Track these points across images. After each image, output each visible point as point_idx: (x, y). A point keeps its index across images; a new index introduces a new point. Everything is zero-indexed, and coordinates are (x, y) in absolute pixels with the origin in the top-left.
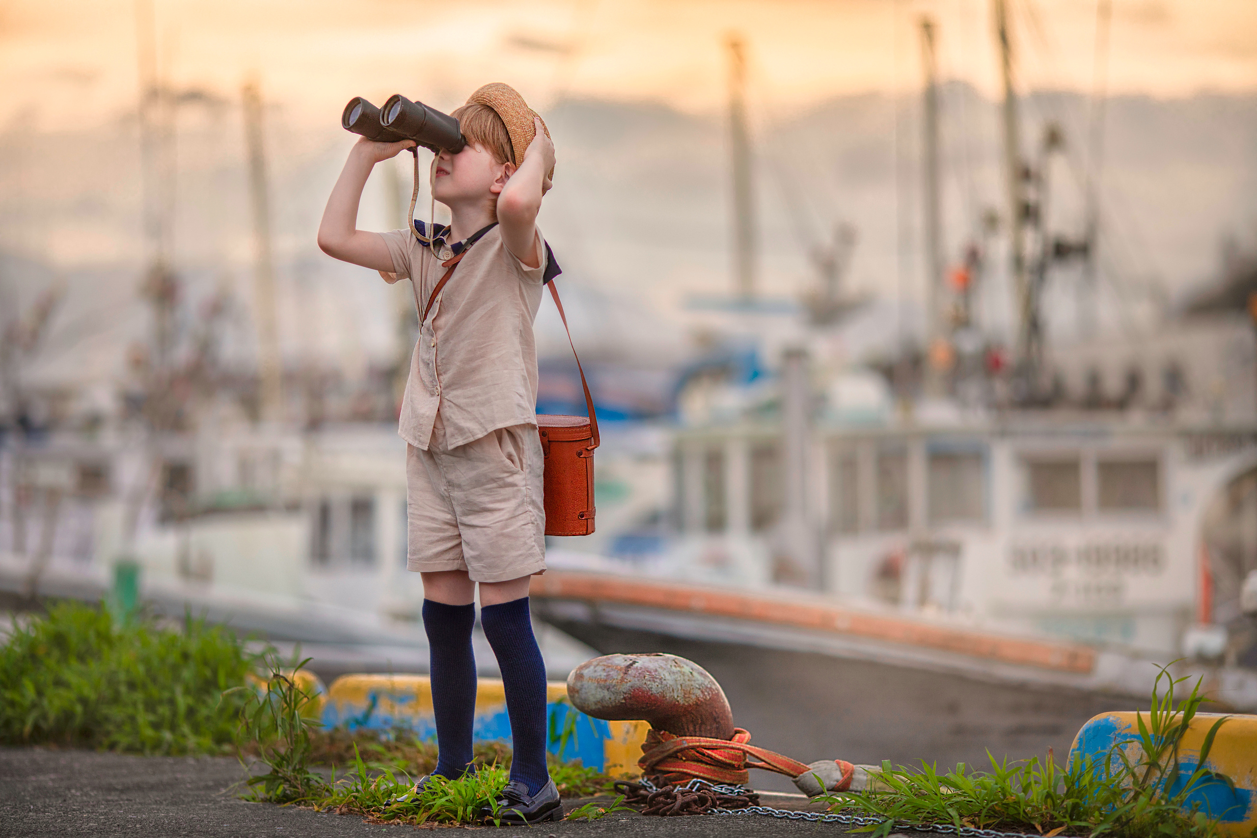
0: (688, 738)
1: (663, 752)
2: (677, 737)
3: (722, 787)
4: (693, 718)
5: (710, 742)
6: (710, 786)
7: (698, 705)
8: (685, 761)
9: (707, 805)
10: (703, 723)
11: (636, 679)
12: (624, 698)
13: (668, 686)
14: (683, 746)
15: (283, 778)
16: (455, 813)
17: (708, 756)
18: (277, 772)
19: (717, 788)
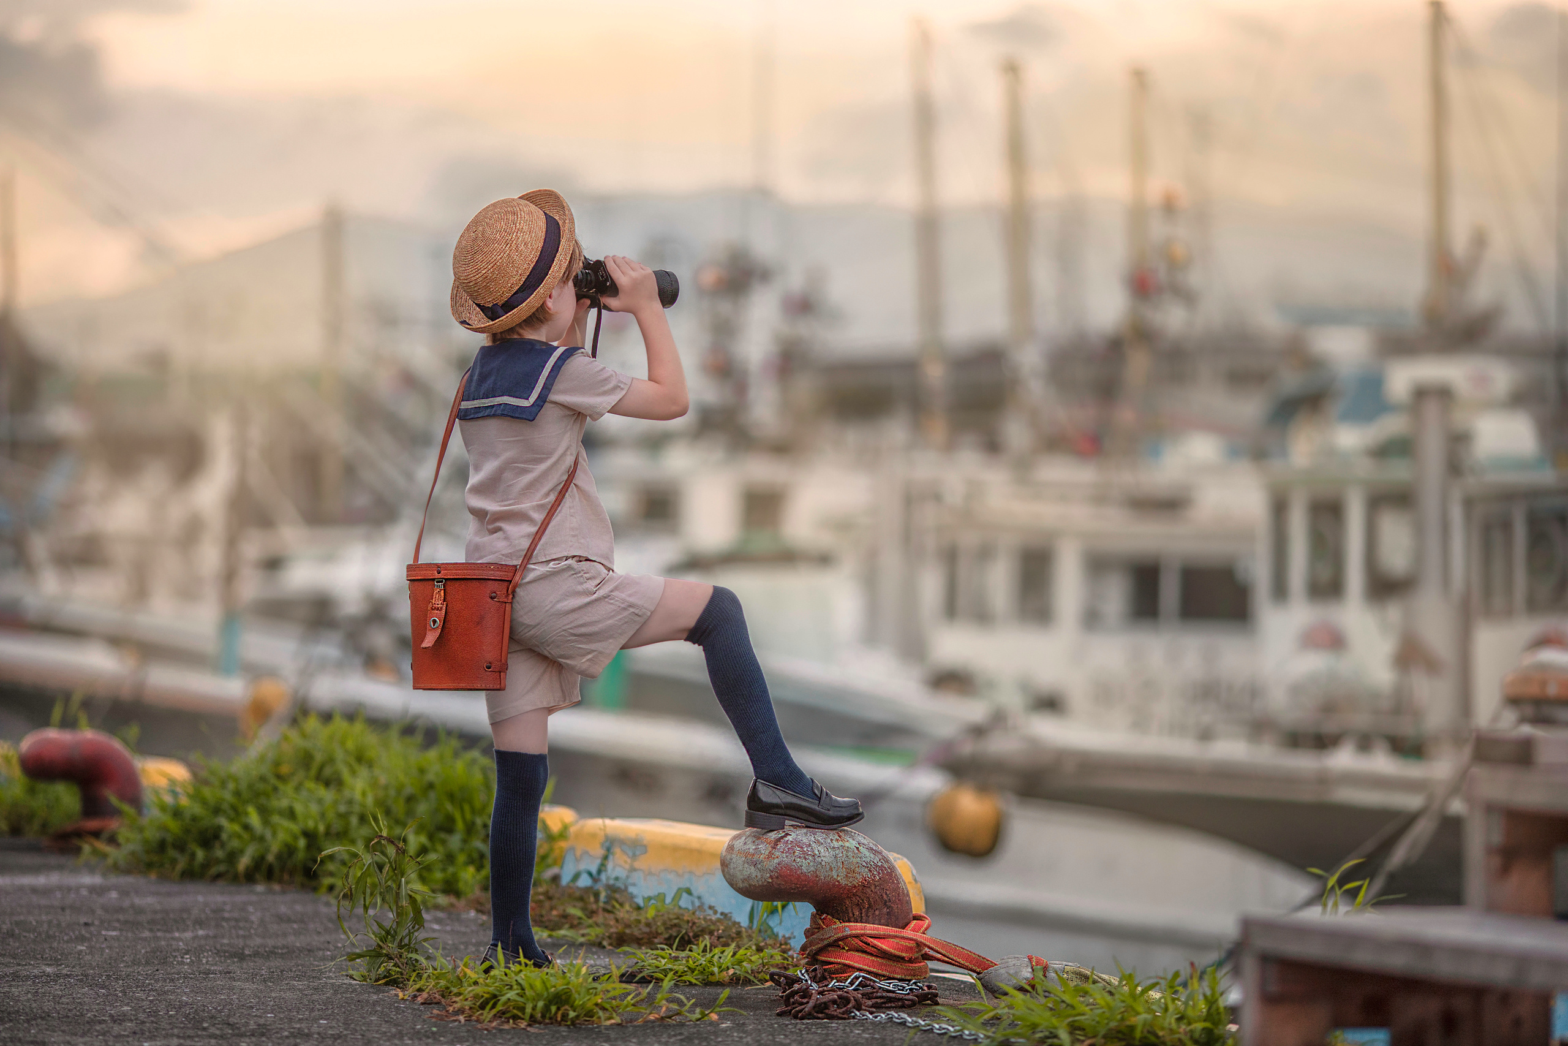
0: (851, 924)
1: (822, 940)
2: (841, 923)
3: (890, 983)
4: (858, 901)
5: (877, 929)
6: (874, 982)
7: (865, 886)
8: (847, 951)
9: (848, 1006)
10: (870, 906)
11: (784, 855)
12: (771, 877)
13: (823, 863)
14: (845, 934)
15: (387, 955)
16: (522, 1009)
17: (872, 947)
18: (381, 948)
19: (884, 984)
